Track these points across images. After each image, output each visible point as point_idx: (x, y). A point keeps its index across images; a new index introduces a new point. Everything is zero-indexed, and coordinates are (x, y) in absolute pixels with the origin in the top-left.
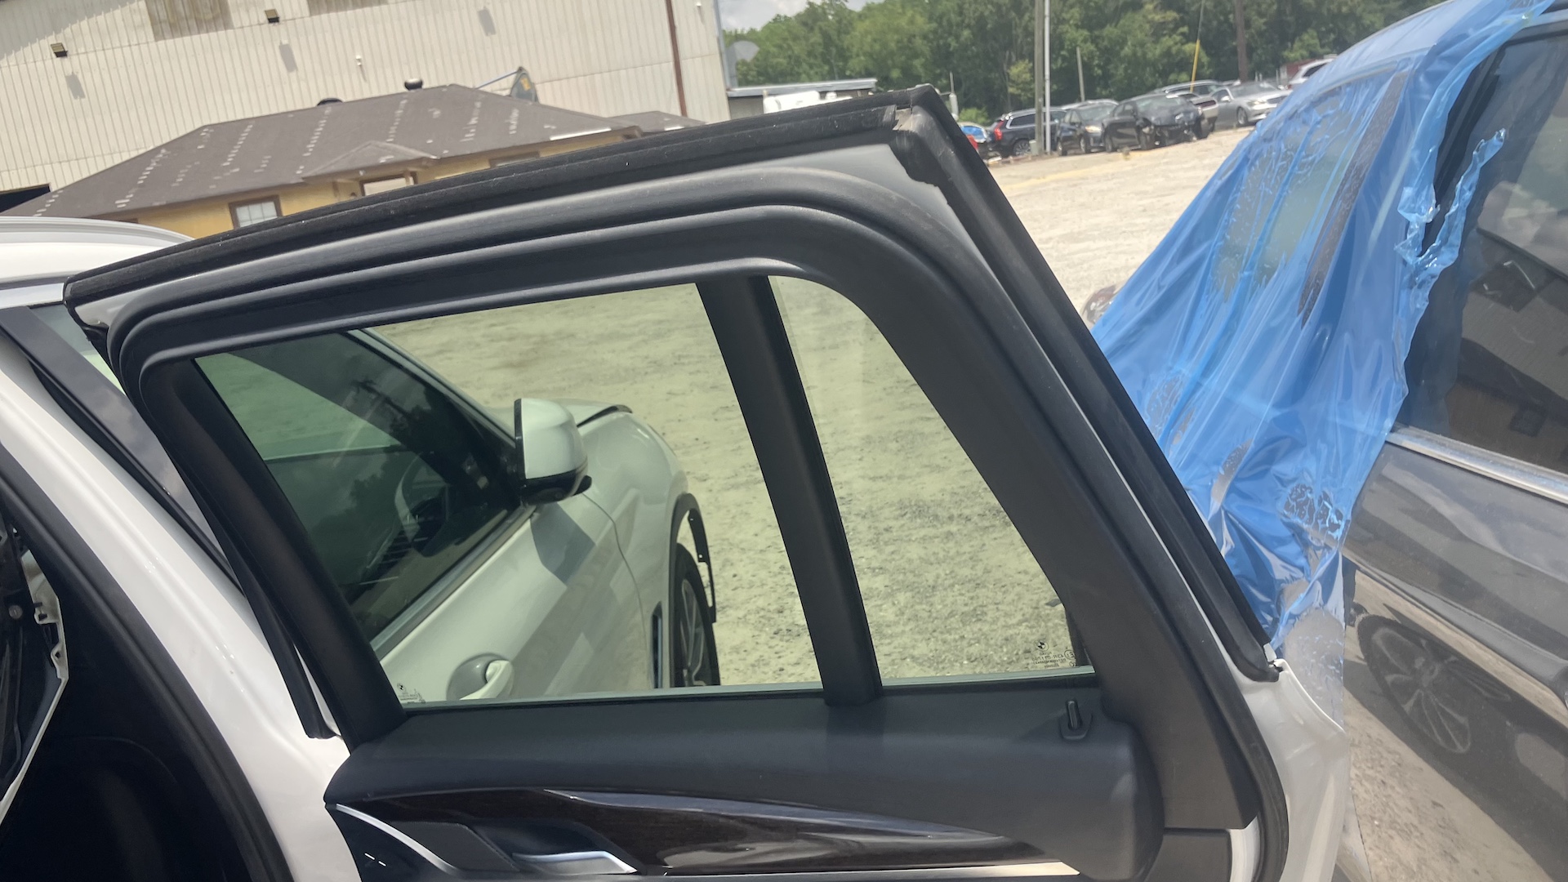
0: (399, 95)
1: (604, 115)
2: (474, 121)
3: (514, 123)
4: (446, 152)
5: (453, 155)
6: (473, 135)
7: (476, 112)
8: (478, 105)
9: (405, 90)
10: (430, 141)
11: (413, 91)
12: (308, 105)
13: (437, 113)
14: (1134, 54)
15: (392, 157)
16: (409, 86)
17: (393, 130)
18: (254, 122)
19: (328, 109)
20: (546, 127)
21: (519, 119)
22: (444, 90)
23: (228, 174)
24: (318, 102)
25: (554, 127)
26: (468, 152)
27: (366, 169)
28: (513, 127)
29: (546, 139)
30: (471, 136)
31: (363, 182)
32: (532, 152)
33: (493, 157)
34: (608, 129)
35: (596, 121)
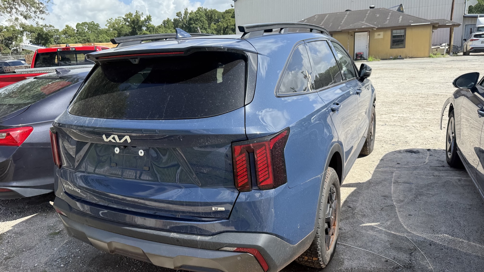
0: (368, 10)
1: (428, 19)
2: (388, 18)
3: (400, 19)
4: (379, 26)
5: (381, 27)
7: (389, 16)
8: (390, 14)
9: (370, 9)
10: (375, 23)
11: (372, 9)
12: (343, 11)
13: (378, 15)
15: (365, 26)
16: (371, 8)
17: (365, 19)
18: (328, 15)
19: (348, 12)
20: (410, 21)
21: (402, 18)
22: (381, 9)
24: (345, 10)
25: (412, 21)
26: (386, 27)
27: (358, 29)
28: (400, 21)
29: (410, 25)
30: (387, 22)
31: (355, 32)
32: (404, 28)
33: (393, 29)
34: (430, 23)
35: (426, 20)
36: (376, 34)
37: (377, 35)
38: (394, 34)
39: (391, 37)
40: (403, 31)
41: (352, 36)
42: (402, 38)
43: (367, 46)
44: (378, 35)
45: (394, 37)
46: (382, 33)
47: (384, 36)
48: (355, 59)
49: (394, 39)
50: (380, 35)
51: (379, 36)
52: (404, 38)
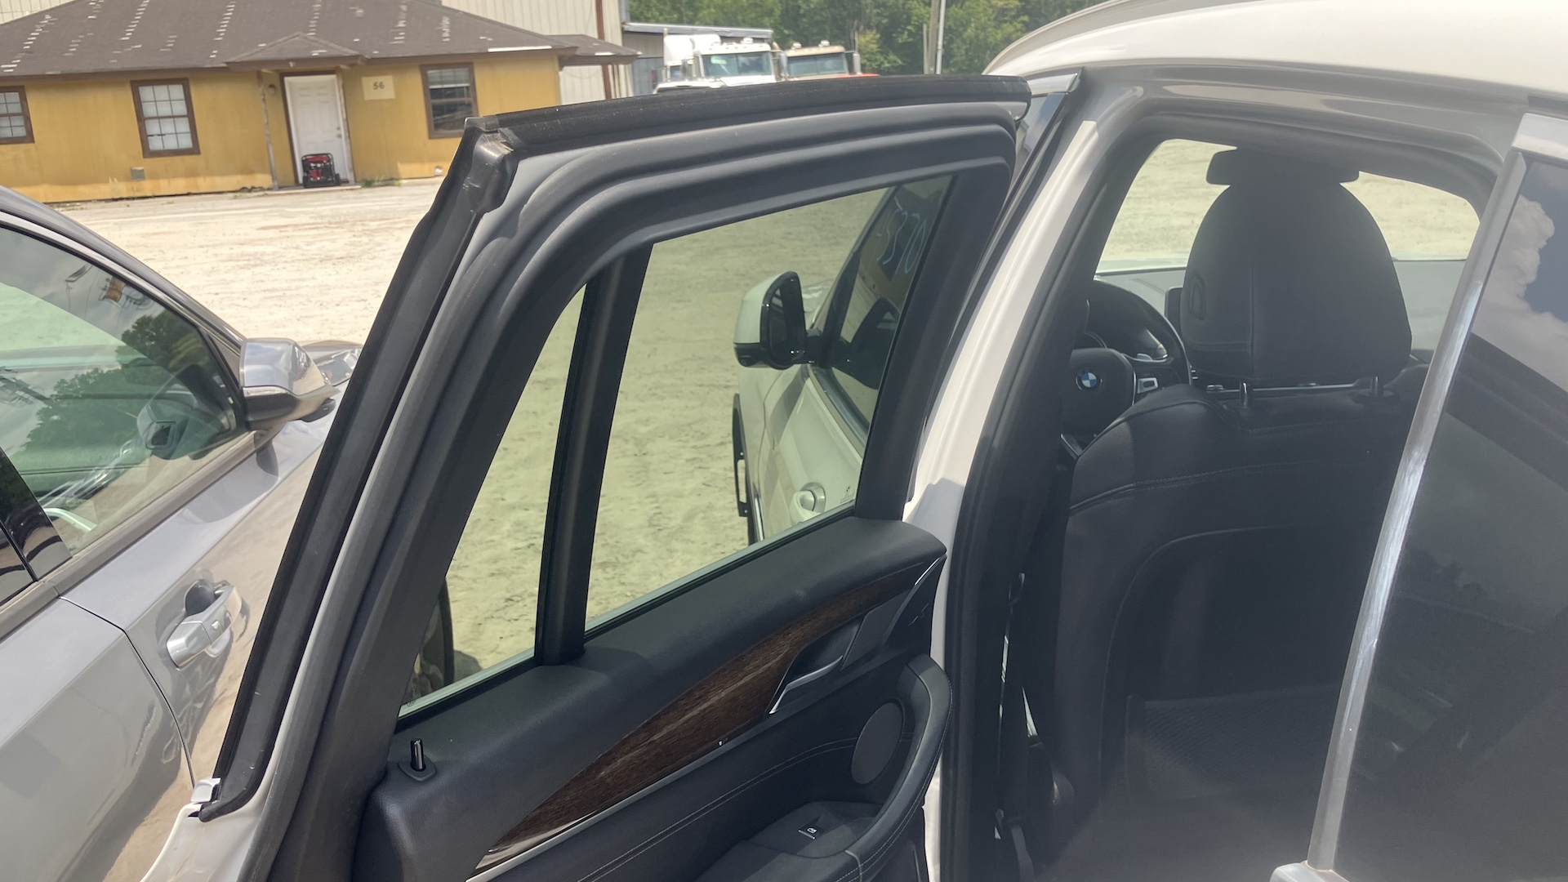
1: (546, 32)
2: (401, 24)
3: (448, 30)
4: (375, 52)
5: (382, 56)
6: (402, 38)
7: (403, 16)
8: (404, 8)
10: (357, 40)
13: (360, 12)
14: (977, 37)
15: (324, 51)
17: (313, 24)
20: (482, 38)
21: (451, 27)
23: (129, 49)
25: (490, 39)
26: (401, 55)
27: (297, 60)
28: (447, 34)
29: (484, 51)
30: (400, 38)
31: (283, 75)
32: (467, 62)
33: (424, 64)
34: (550, 47)
35: (534, 37)
36: (368, 82)
37: (372, 87)
38: (434, 83)
39: (425, 95)
40: (462, 73)
41: (271, 91)
42: (466, 99)
43: (339, 129)
44: (375, 85)
45: (435, 93)
46: (388, 80)
47: (397, 91)
48: (301, 180)
49: (437, 101)
50: (381, 86)
51: (381, 89)
52: (471, 99)
